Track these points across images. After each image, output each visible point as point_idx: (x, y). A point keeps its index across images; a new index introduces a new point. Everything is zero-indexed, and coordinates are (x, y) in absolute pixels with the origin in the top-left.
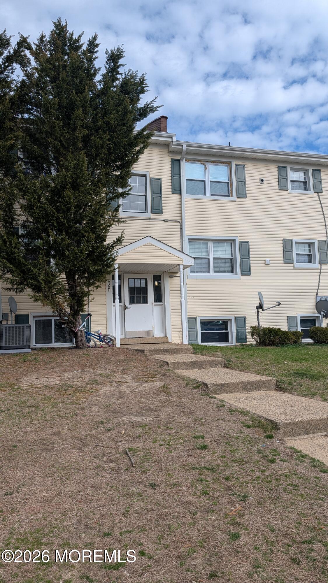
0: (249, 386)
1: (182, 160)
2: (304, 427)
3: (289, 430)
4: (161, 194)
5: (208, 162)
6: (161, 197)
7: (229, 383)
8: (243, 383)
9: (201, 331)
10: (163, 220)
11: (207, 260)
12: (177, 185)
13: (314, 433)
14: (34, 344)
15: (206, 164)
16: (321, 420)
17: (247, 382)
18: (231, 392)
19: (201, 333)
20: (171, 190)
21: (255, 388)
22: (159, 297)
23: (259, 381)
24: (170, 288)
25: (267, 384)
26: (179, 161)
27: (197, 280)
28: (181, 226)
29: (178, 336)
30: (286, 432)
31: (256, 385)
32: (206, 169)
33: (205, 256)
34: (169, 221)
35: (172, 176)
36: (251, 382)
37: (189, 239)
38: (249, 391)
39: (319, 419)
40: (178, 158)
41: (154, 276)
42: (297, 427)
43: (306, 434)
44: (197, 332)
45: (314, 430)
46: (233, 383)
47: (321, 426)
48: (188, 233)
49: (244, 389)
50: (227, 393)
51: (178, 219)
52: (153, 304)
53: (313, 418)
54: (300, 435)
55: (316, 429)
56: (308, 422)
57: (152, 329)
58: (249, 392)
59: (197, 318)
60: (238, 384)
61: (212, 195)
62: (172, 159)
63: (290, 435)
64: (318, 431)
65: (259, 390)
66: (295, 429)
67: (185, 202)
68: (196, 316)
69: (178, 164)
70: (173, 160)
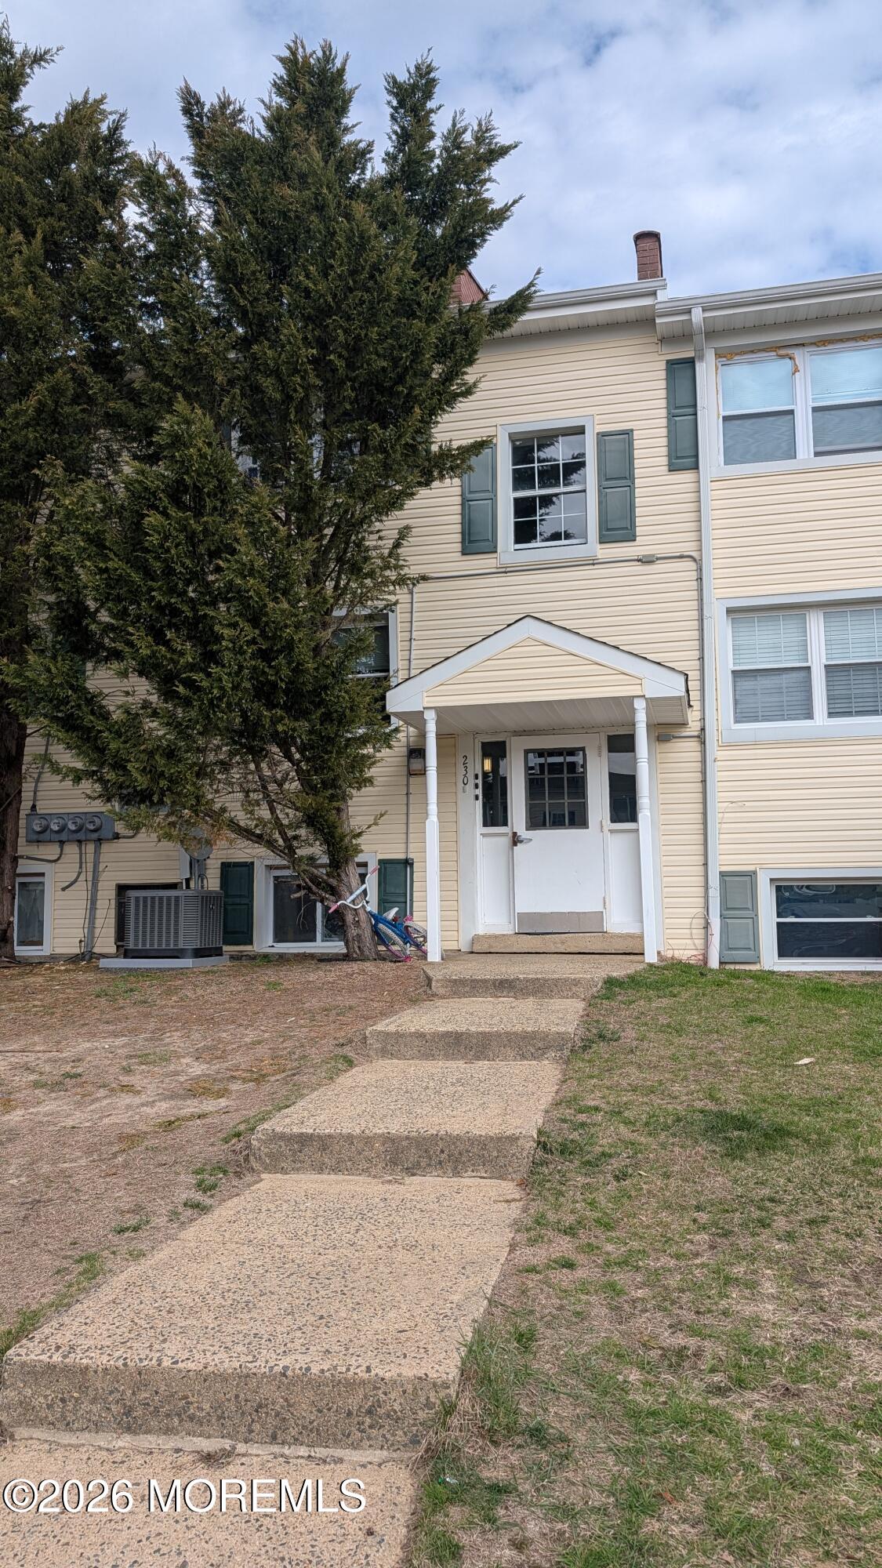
0: (413, 1155)
1: (702, 358)
2: (117, 1395)
3: (46, 1397)
4: (632, 478)
5: (803, 345)
6: (631, 487)
7: (330, 1136)
8: (388, 1139)
9: (779, 915)
10: (638, 560)
11: (803, 674)
12: (685, 444)
13: (168, 1431)
14: (270, 941)
15: (797, 353)
16: (206, 1378)
17: (407, 1138)
18: (335, 1170)
19: (778, 924)
20: (664, 460)
21: (440, 1163)
22: (624, 805)
23: (458, 1138)
24: (660, 776)
25: (495, 1154)
26: (690, 363)
27: (755, 744)
28: (700, 570)
29: (688, 931)
30: (35, 1403)
31: (442, 1151)
32: (796, 370)
33: (799, 661)
34: (658, 559)
35: (671, 416)
36: (424, 1139)
37: (729, 611)
38: (411, 1171)
39: (198, 1373)
40: (687, 353)
41: (611, 739)
42: (83, 1388)
43: (129, 1430)
44: (755, 919)
45: (168, 1416)
46: (350, 1138)
47: (206, 1406)
48: (723, 591)
49: (394, 1162)
50: (321, 1171)
51: (689, 548)
52: (606, 829)
53: (167, 1363)
54: (98, 1427)
55: (179, 1415)
56: (142, 1378)
57: (600, 909)
58: (413, 1175)
59: (755, 872)
60: (368, 1140)
61: (817, 454)
62: (668, 362)
63: (51, 1418)
64: (188, 1425)
65: (457, 1173)
66: (77, 1399)
67: (713, 495)
68: (752, 868)
69: (689, 373)
70: (671, 365)
